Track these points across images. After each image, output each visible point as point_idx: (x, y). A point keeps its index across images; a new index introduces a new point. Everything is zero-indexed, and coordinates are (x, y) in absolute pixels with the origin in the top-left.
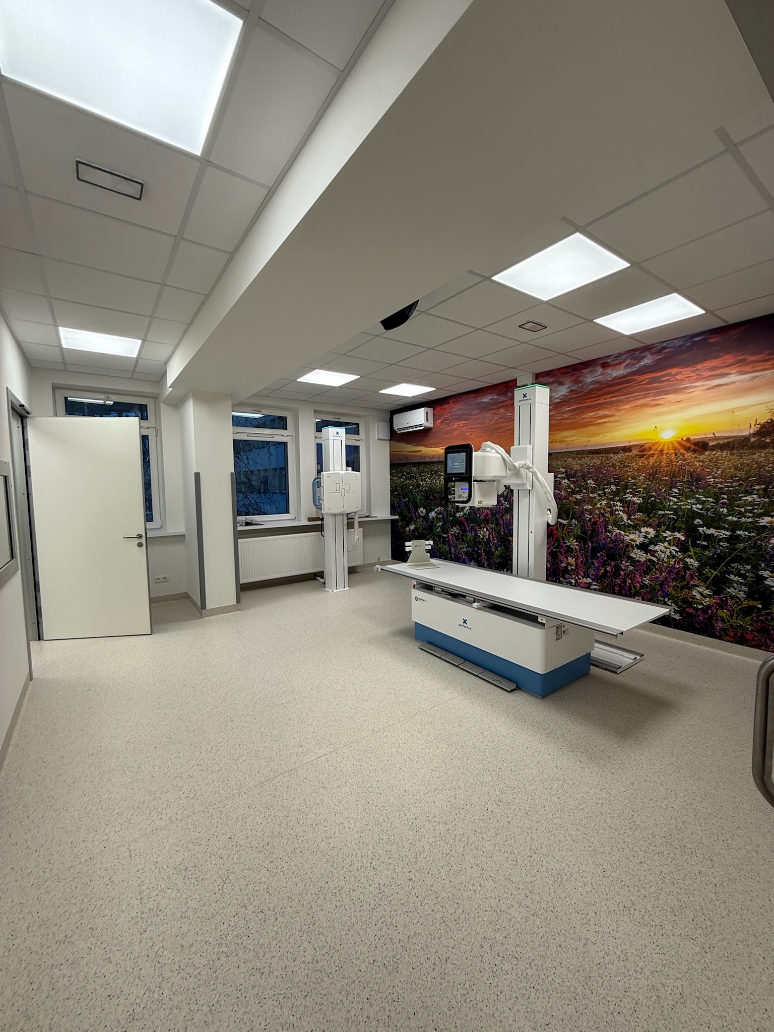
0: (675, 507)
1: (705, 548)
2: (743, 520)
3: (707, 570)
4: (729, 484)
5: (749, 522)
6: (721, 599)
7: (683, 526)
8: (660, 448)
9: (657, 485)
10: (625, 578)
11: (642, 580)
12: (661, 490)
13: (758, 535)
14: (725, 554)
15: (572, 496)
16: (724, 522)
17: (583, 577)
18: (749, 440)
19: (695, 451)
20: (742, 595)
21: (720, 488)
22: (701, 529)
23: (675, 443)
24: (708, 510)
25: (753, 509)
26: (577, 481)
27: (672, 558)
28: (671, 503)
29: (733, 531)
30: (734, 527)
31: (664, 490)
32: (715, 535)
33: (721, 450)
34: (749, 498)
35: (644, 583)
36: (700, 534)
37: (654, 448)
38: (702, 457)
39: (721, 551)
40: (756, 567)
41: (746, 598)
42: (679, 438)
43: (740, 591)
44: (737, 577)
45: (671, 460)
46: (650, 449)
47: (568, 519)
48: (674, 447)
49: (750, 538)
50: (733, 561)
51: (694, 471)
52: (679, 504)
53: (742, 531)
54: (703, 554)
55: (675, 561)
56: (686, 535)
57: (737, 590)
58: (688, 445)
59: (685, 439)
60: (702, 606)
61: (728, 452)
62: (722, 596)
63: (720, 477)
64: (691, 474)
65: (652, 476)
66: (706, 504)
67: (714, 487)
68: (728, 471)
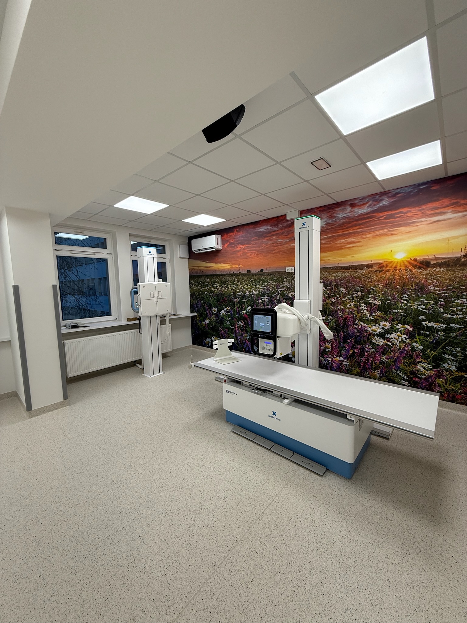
0: (405, 307)
1: (427, 336)
2: (455, 316)
3: (428, 351)
4: (445, 291)
5: (460, 318)
6: (439, 371)
7: (411, 321)
8: (394, 265)
9: (392, 292)
10: (368, 357)
11: (381, 359)
12: (394, 295)
13: (465, 327)
14: (442, 340)
15: (328, 299)
16: (441, 318)
17: (337, 356)
18: (461, 260)
19: (420, 268)
20: (453, 368)
21: (438, 294)
22: (424, 323)
23: (405, 262)
24: (429, 309)
25: (462, 309)
26: (332, 289)
27: (403, 343)
28: (403, 305)
30: (448, 321)
31: (397, 295)
32: (435, 327)
33: (439, 267)
34: (460, 301)
35: (382, 361)
36: (423, 325)
37: (390, 265)
38: (425, 272)
39: (439, 338)
40: (464, 349)
41: (456, 371)
42: (408, 258)
43: (452, 366)
44: (450, 356)
45: (402, 274)
46: (387, 266)
47: (325, 316)
48: (404, 264)
49: (460, 329)
50: (447, 345)
51: (419, 282)
52: (408, 305)
53: (454, 324)
54: (425, 340)
55: (405, 345)
56: (414, 327)
57: (450, 365)
58: (415, 263)
59: (413, 259)
60: (424, 376)
61: (445, 269)
62: (439, 369)
63: (439, 286)
64: (417, 284)
65: (388, 285)
66: (428, 305)
67: (434, 293)
68: (445, 282)
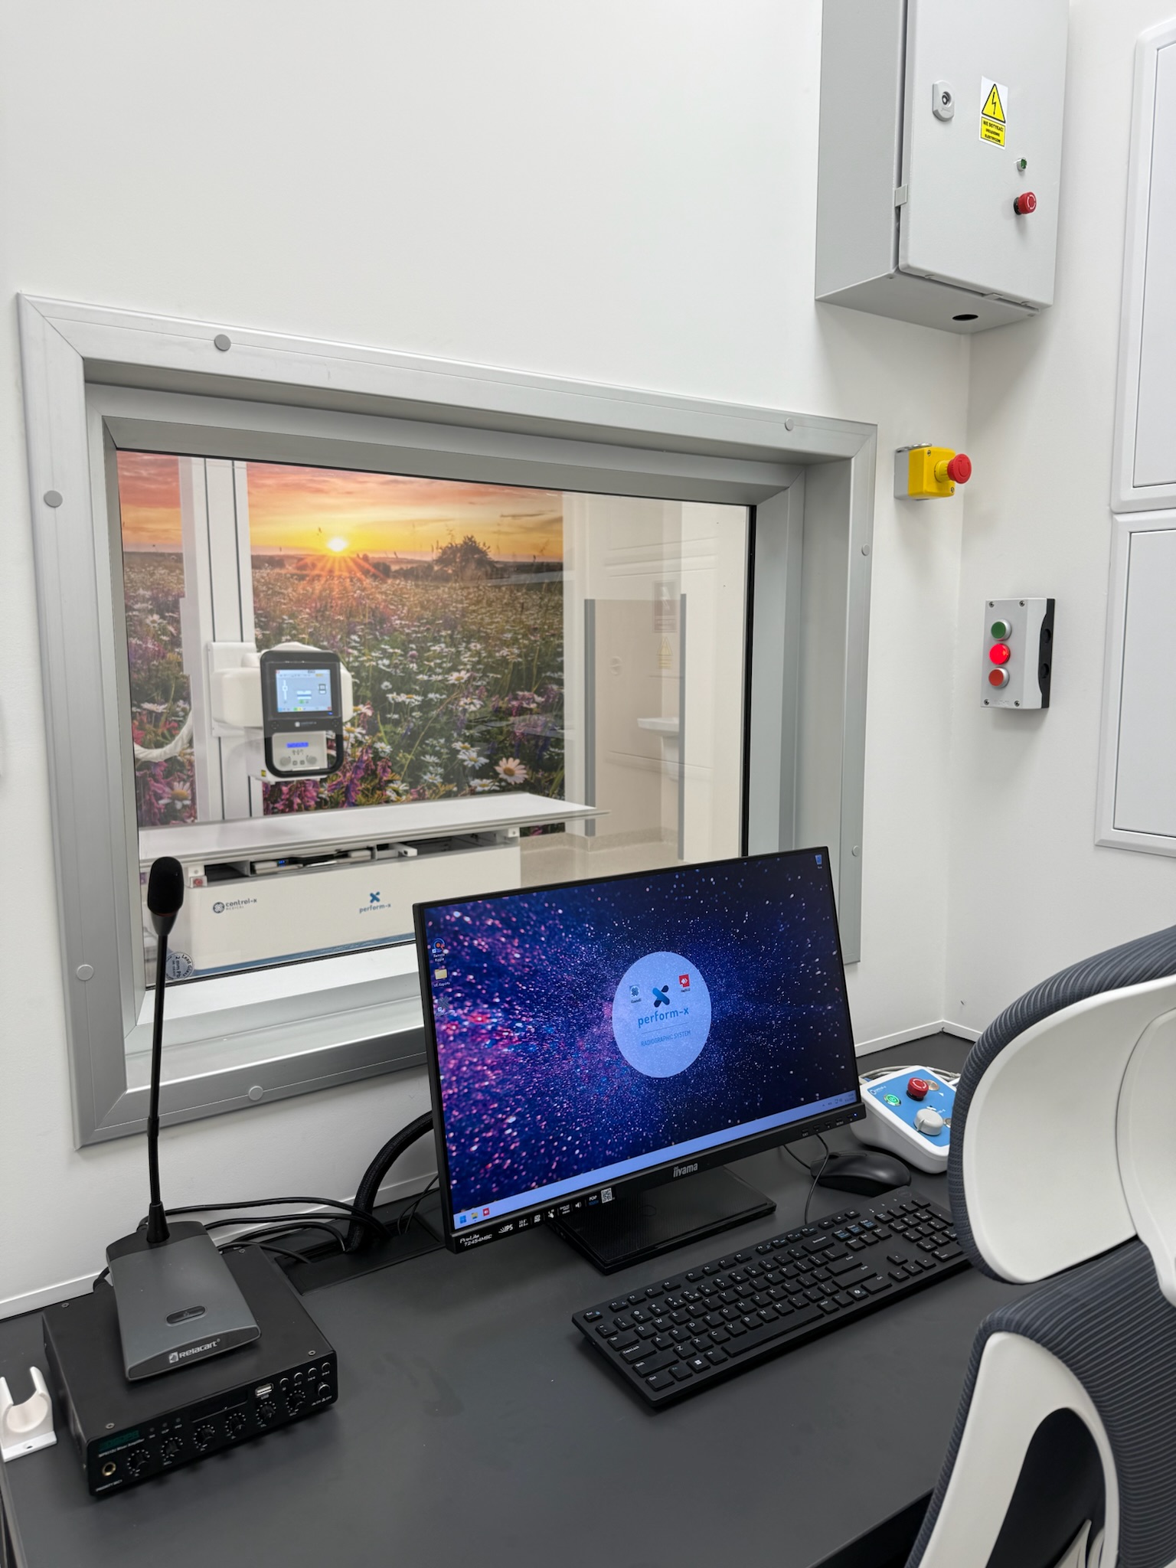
0: (356, 664)
1: (397, 723)
2: (434, 678)
3: (401, 755)
4: (417, 629)
5: (440, 681)
6: (418, 791)
7: (369, 694)
8: (329, 566)
12: (334, 637)
13: (448, 696)
14: (419, 726)
16: (415, 684)
18: (432, 568)
19: (375, 577)
20: (438, 780)
21: (408, 634)
22: (390, 696)
23: (349, 560)
24: (396, 666)
25: (441, 663)
27: (358, 746)
28: (351, 659)
29: (425, 695)
30: (427, 687)
31: (339, 637)
32: (407, 703)
33: (405, 577)
34: (437, 648)
36: (390, 703)
37: (320, 565)
38: (384, 587)
39: (414, 723)
40: (449, 740)
41: (443, 783)
43: (436, 775)
44: (432, 757)
45: (345, 589)
46: (314, 565)
48: (347, 566)
49: (442, 701)
50: (427, 737)
51: (376, 608)
52: (361, 659)
53: (433, 694)
54: (395, 733)
55: (362, 751)
56: (374, 708)
57: (433, 775)
58: (366, 566)
59: (361, 556)
61: (413, 583)
62: (419, 787)
63: (407, 618)
64: (373, 611)
65: (320, 614)
66: (394, 657)
67: (402, 633)
68: (415, 610)
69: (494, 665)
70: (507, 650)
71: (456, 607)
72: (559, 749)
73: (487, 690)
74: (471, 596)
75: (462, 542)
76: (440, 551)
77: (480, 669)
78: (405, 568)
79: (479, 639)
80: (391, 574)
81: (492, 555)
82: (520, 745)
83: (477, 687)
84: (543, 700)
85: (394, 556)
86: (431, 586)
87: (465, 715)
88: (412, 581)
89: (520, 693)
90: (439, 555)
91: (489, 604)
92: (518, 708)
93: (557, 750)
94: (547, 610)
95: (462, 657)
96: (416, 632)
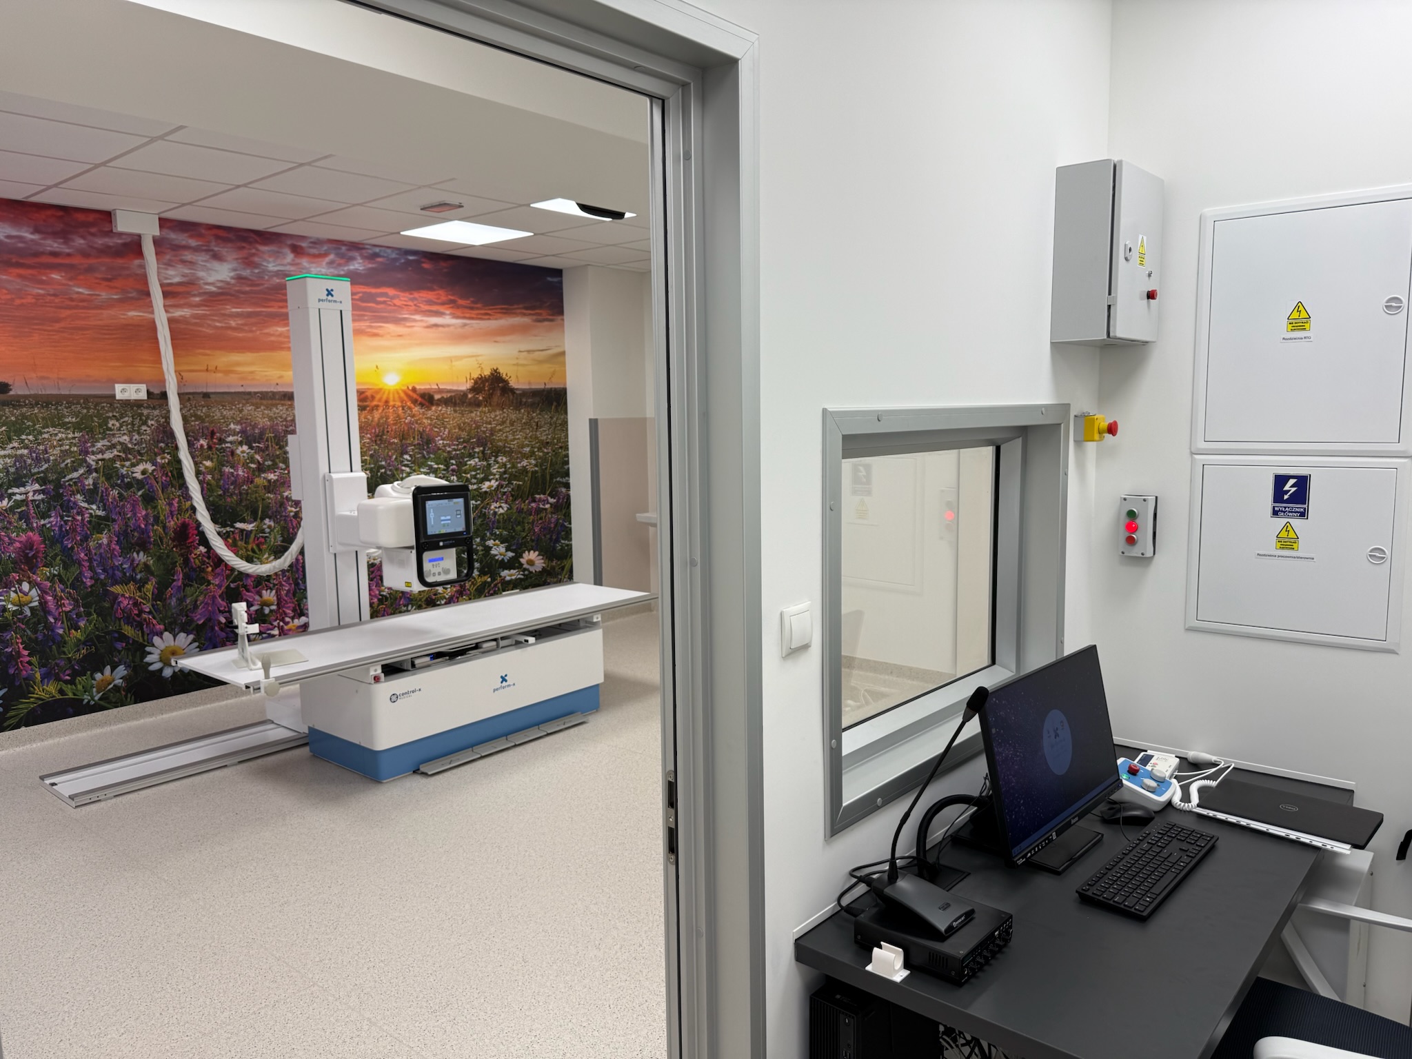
4: (456, 447)
5: (475, 490)
8: (384, 398)
9: (386, 451)
12: (391, 457)
13: (482, 502)
15: (259, 476)
18: (467, 396)
19: (422, 405)
21: (449, 452)
23: (400, 392)
25: (476, 475)
26: (267, 447)
31: (394, 457)
33: (445, 404)
34: (472, 462)
37: (378, 397)
38: (430, 413)
40: (483, 539)
42: (404, 385)
45: (398, 416)
46: (373, 397)
48: (399, 397)
49: (477, 507)
51: (423, 431)
58: (415, 396)
59: (410, 388)
60: (445, 600)
61: (452, 409)
63: (448, 438)
64: (421, 434)
65: (379, 438)
66: (439, 472)
67: (444, 451)
68: (454, 431)
69: (517, 474)
70: (526, 461)
71: (486, 427)
72: (568, 541)
73: (512, 496)
74: (497, 418)
75: (489, 374)
76: (473, 381)
77: (506, 478)
78: (445, 397)
79: (505, 454)
80: (435, 402)
81: (513, 384)
82: (538, 540)
83: (505, 493)
84: (555, 500)
85: (437, 387)
86: (466, 411)
87: (495, 517)
88: (451, 407)
89: (537, 496)
90: (472, 385)
91: (512, 424)
92: (536, 509)
93: (566, 542)
94: (556, 427)
95: (492, 469)
96: (455, 450)
